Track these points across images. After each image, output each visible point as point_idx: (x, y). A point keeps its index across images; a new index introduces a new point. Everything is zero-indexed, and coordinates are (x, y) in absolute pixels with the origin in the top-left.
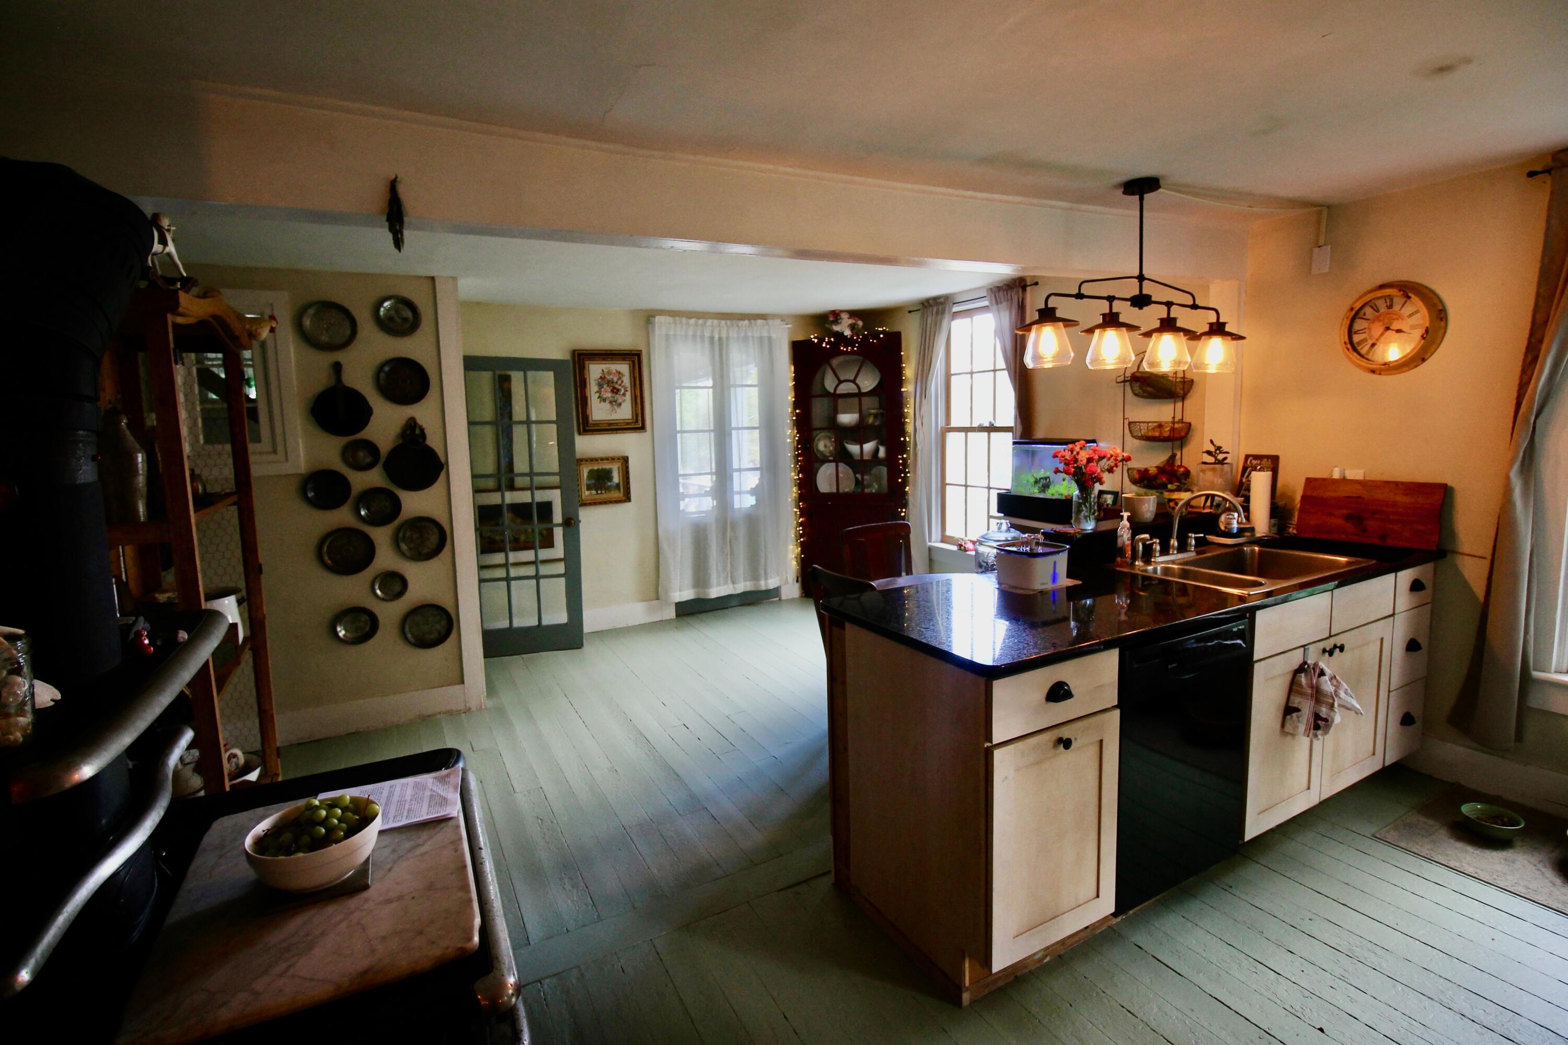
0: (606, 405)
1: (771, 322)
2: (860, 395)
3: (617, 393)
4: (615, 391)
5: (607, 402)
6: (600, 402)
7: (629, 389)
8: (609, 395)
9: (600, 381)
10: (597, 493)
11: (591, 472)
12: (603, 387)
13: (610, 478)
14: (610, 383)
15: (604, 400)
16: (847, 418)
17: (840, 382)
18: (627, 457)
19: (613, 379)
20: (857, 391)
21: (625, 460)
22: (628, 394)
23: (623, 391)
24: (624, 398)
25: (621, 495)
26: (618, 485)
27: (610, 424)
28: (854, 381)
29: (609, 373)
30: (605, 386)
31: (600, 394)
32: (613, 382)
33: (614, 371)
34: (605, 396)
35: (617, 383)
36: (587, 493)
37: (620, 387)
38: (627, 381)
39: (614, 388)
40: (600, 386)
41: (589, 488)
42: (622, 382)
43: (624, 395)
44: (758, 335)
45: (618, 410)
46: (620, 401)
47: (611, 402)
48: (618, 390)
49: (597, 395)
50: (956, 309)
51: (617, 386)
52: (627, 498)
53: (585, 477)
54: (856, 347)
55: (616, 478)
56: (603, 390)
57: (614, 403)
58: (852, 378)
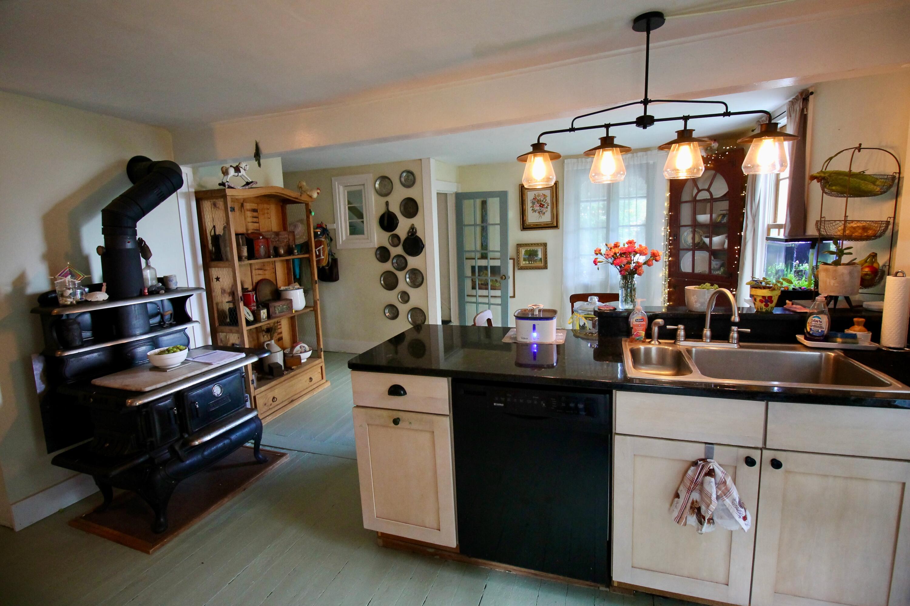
0: (537, 214)
1: (649, 153)
2: (712, 200)
3: (542, 207)
4: (541, 206)
5: (537, 212)
6: (533, 212)
7: (550, 204)
8: (538, 208)
9: (533, 200)
10: (529, 263)
11: (526, 251)
12: (535, 204)
13: (537, 255)
14: (538, 201)
15: (535, 211)
16: (703, 218)
17: (699, 191)
18: (546, 244)
19: (540, 199)
20: (709, 197)
21: (545, 245)
22: (549, 207)
23: (546, 205)
24: (547, 209)
25: (542, 265)
26: (541, 259)
27: (537, 225)
28: (707, 190)
29: (539, 196)
30: (536, 203)
31: (533, 208)
32: (540, 201)
33: (541, 194)
34: (536, 209)
35: (543, 201)
36: (524, 262)
37: (544, 204)
38: (548, 199)
39: (541, 204)
40: (533, 203)
41: (525, 260)
42: (546, 200)
43: (547, 208)
45: (543, 216)
46: (544, 211)
47: (539, 212)
48: (543, 205)
49: (532, 208)
51: (543, 203)
52: (545, 267)
53: (523, 254)
55: (540, 255)
56: (534, 205)
57: (541, 213)
58: (706, 187)
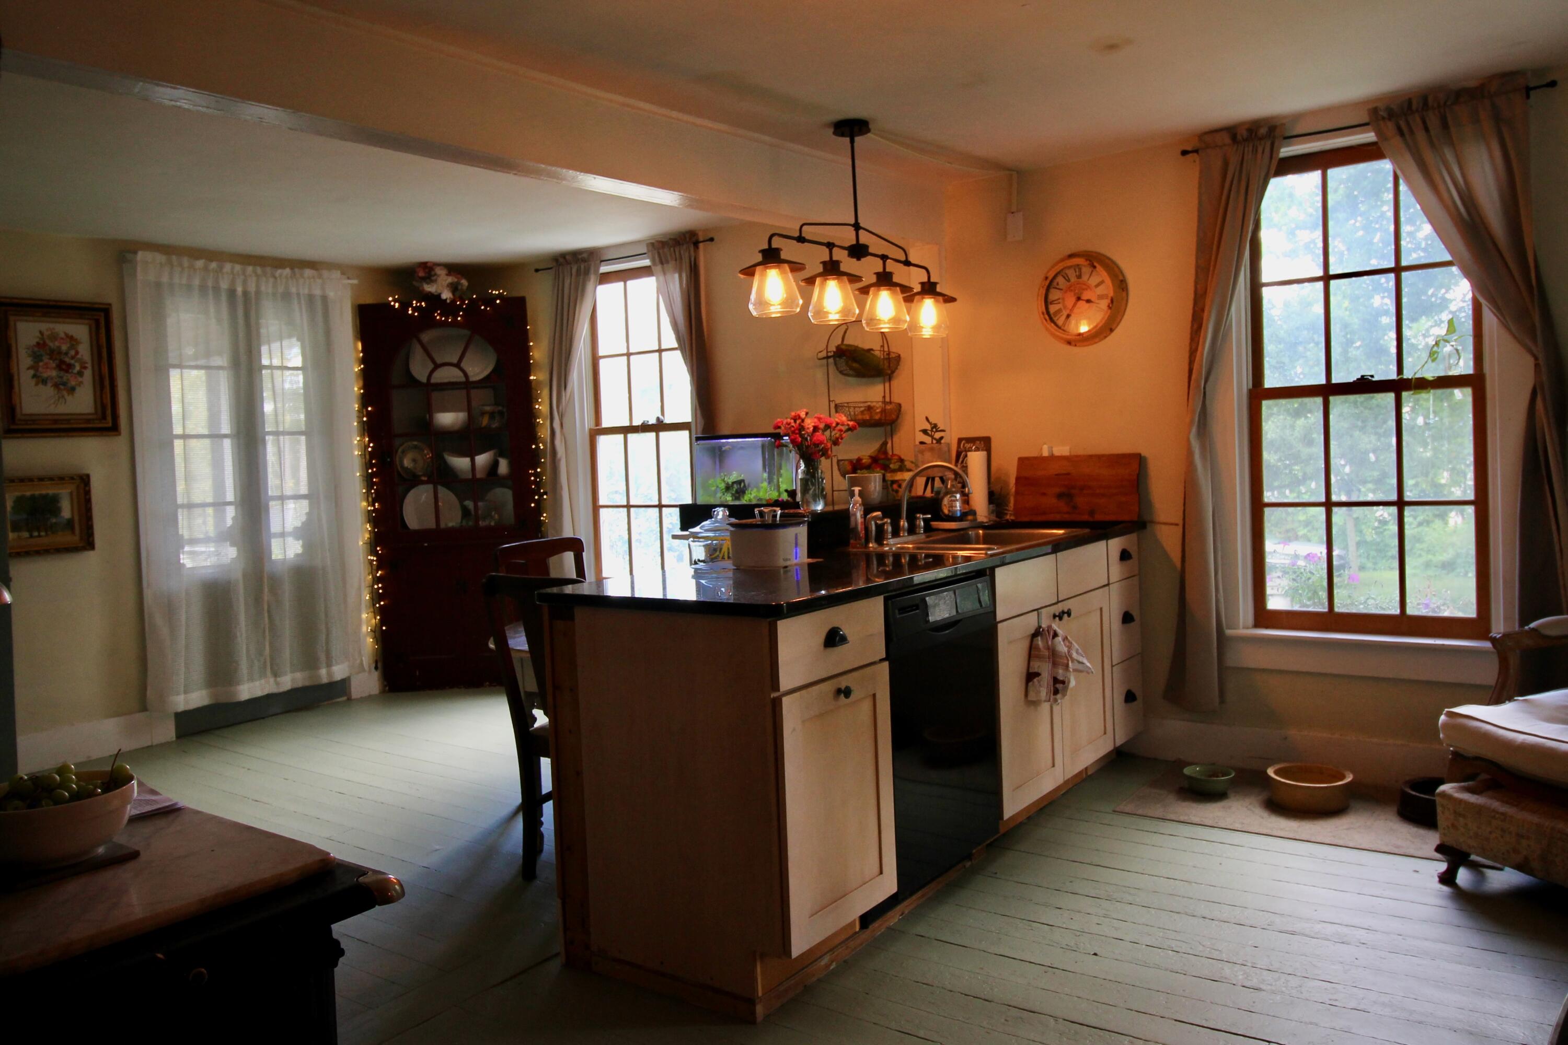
0: (48, 391)
1: (325, 273)
2: (467, 385)
3: (67, 371)
4: (64, 367)
5: (49, 384)
6: (37, 384)
7: (89, 365)
8: (54, 373)
9: (36, 349)
10: (31, 536)
11: (19, 501)
12: (42, 361)
13: (56, 511)
14: (54, 354)
15: (44, 382)
16: (448, 419)
17: (437, 366)
18: (88, 476)
19: (59, 348)
20: (463, 379)
21: (84, 481)
22: (88, 373)
23: (78, 368)
24: (80, 379)
25: (76, 538)
26: (70, 524)
27: (56, 421)
28: (458, 366)
29: (54, 337)
30: (46, 359)
31: (37, 370)
32: (60, 353)
33: (62, 335)
34: (45, 375)
35: (66, 354)
36: (11, 536)
37: (72, 362)
38: (84, 351)
39: (62, 362)
40: (37, 358)
41: (16, 527)
42: (77, 353)
43: (80, 374)
44: (306, 291)
45: (69, 398)
46: (73, 383)
47: (56, 386)
48: (70, 366)
49: (32, 372)
50: (604, 269)
51: (67, 360)
52: (88, 543)
53: (9, 508)
54: (460, 316)
55: (66, 511)
56: (41, 364)
57: (62, 387)
58: (455, 361)
